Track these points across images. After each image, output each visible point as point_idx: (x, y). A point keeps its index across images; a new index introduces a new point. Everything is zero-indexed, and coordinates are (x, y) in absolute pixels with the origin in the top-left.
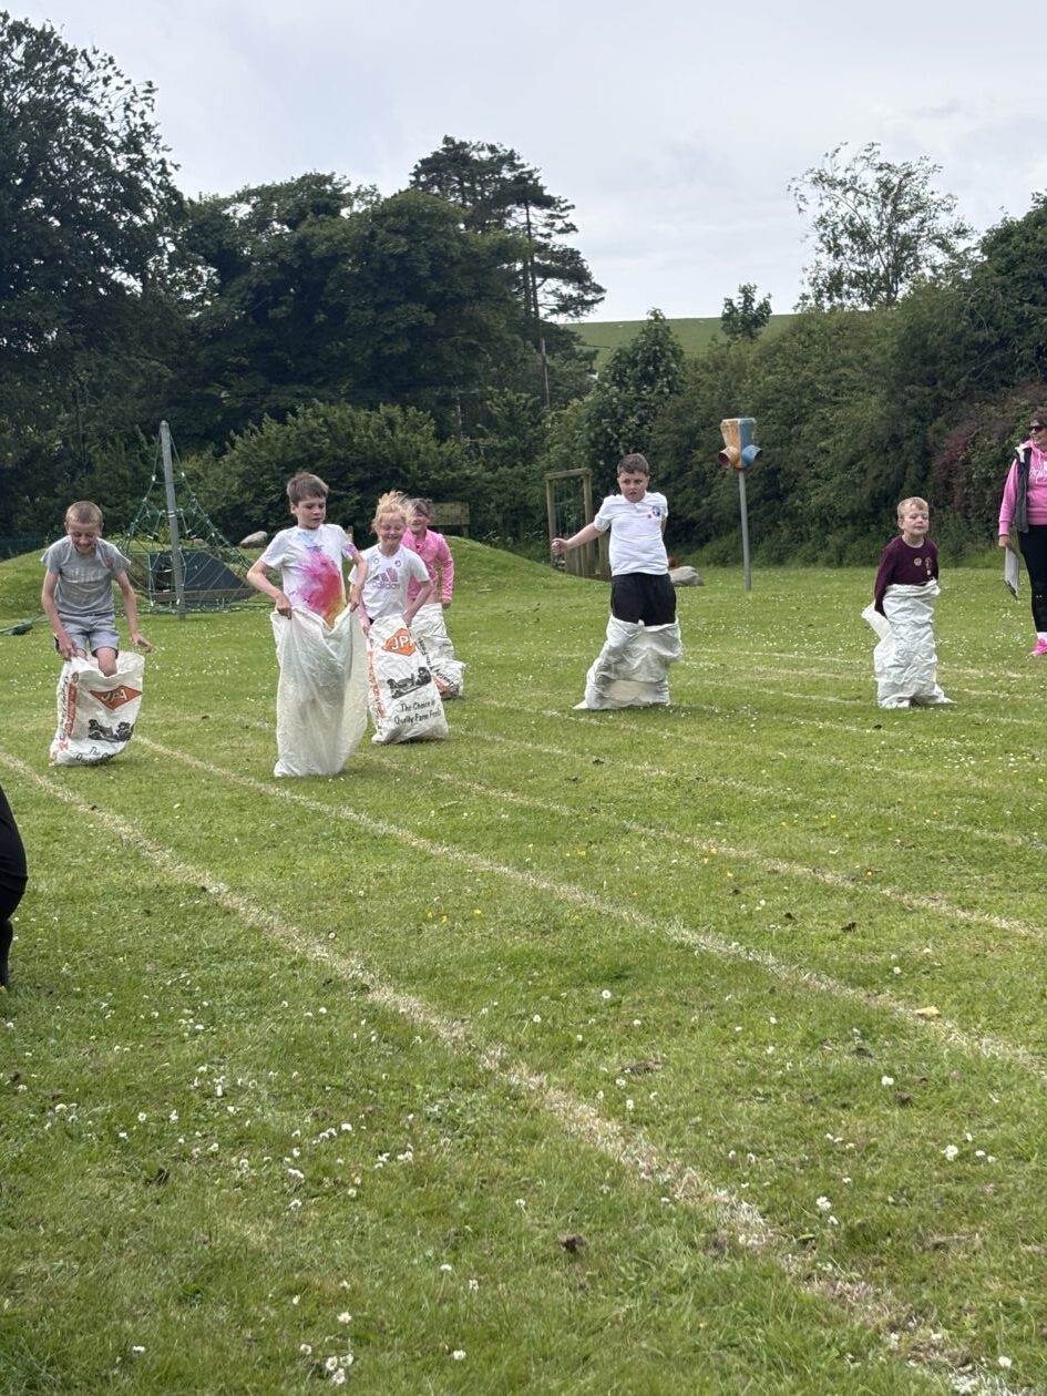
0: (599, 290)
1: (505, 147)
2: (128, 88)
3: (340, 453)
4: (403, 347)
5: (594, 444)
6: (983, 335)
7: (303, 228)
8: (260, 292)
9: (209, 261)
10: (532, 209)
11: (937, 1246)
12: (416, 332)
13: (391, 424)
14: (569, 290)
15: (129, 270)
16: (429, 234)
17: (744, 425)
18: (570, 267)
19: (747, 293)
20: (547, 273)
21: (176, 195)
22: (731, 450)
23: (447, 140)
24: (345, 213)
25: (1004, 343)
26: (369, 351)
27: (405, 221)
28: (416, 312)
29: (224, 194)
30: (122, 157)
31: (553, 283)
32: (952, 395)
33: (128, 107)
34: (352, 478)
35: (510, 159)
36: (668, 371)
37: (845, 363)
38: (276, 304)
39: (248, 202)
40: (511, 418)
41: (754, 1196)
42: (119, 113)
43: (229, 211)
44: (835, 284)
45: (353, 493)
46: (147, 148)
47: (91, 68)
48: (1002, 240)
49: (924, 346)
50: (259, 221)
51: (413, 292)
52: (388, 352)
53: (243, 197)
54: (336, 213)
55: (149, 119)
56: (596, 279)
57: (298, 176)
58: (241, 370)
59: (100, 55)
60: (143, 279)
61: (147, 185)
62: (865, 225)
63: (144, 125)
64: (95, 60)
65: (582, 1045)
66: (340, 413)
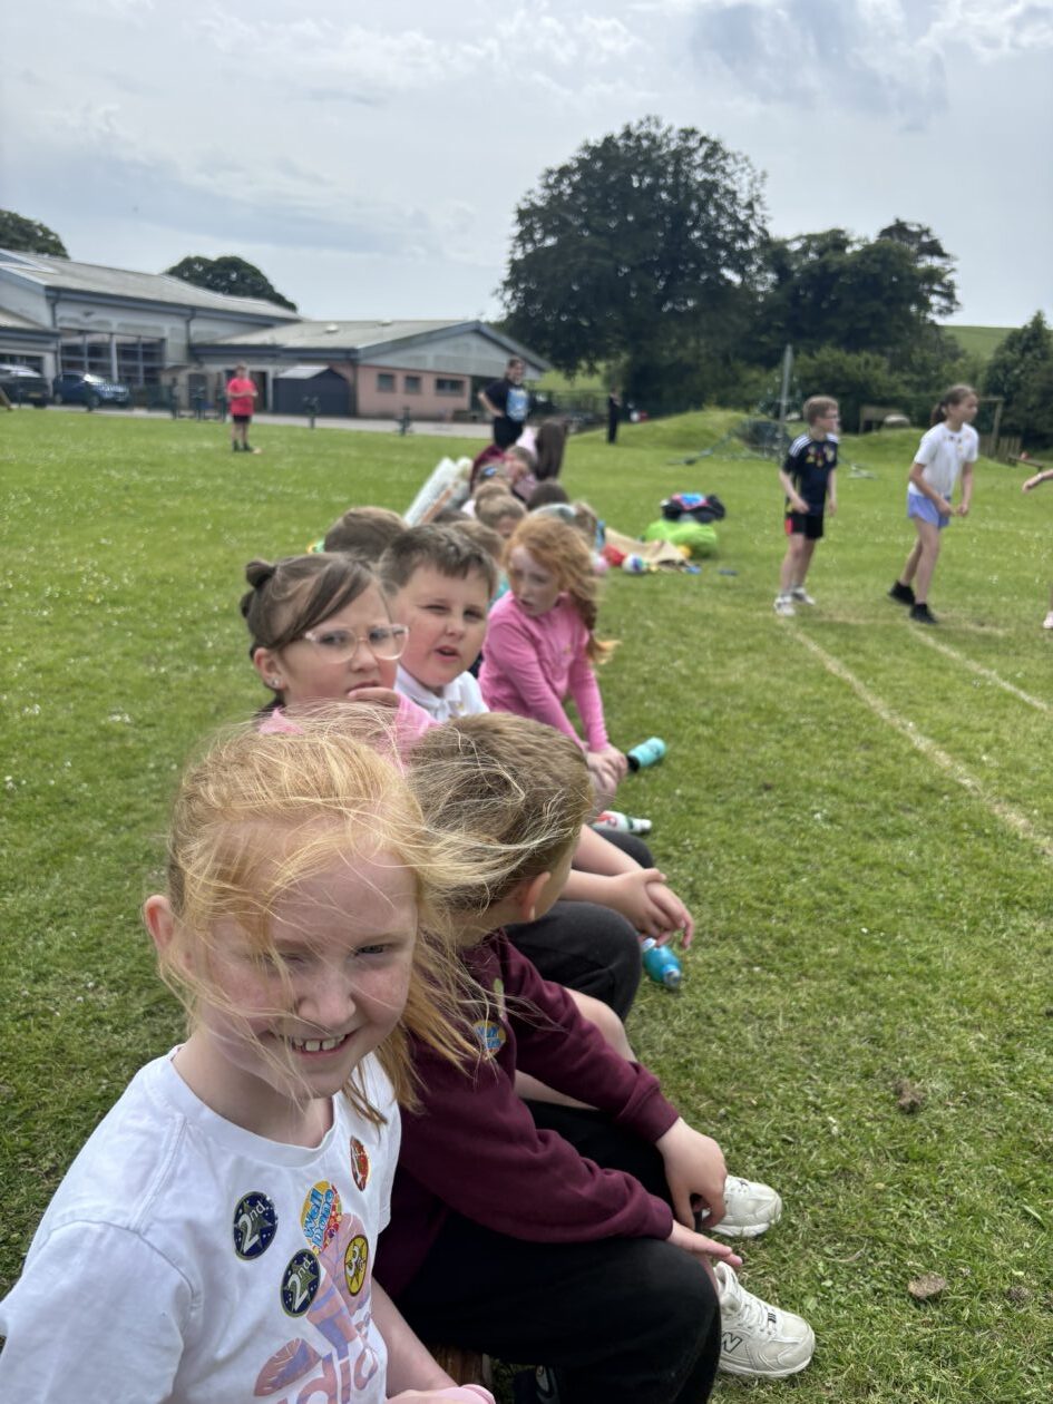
2: (752, 176)
7: (827, 257)
9: (774, 271)
10: (935, 258)
12: (874, 316)
13: (866, 363)
14: (944, 303)
15: (736, 272)
20: (937, 293)
21: (765, 232)
23: (897, 220)
24: (849, 250)
26: (847, 325)
27: (881, 257)
28: (876, 305)
29: (789, 237)
30: (743, 212)
31: (938, 299)
33: (751, 185)
35: (927, 232)
39: (799, 241)
40: (924, 365)
42: (746, 188)
43: (790, 246)
46: (757, 208)
47: (736, 162)
51: (878, 296)
52: (856, 325)
54: (844, 250)
57: (829, 229)
58: (779, 328)
59: (741, 156)
60: (742, 277)
63: (758, 197)
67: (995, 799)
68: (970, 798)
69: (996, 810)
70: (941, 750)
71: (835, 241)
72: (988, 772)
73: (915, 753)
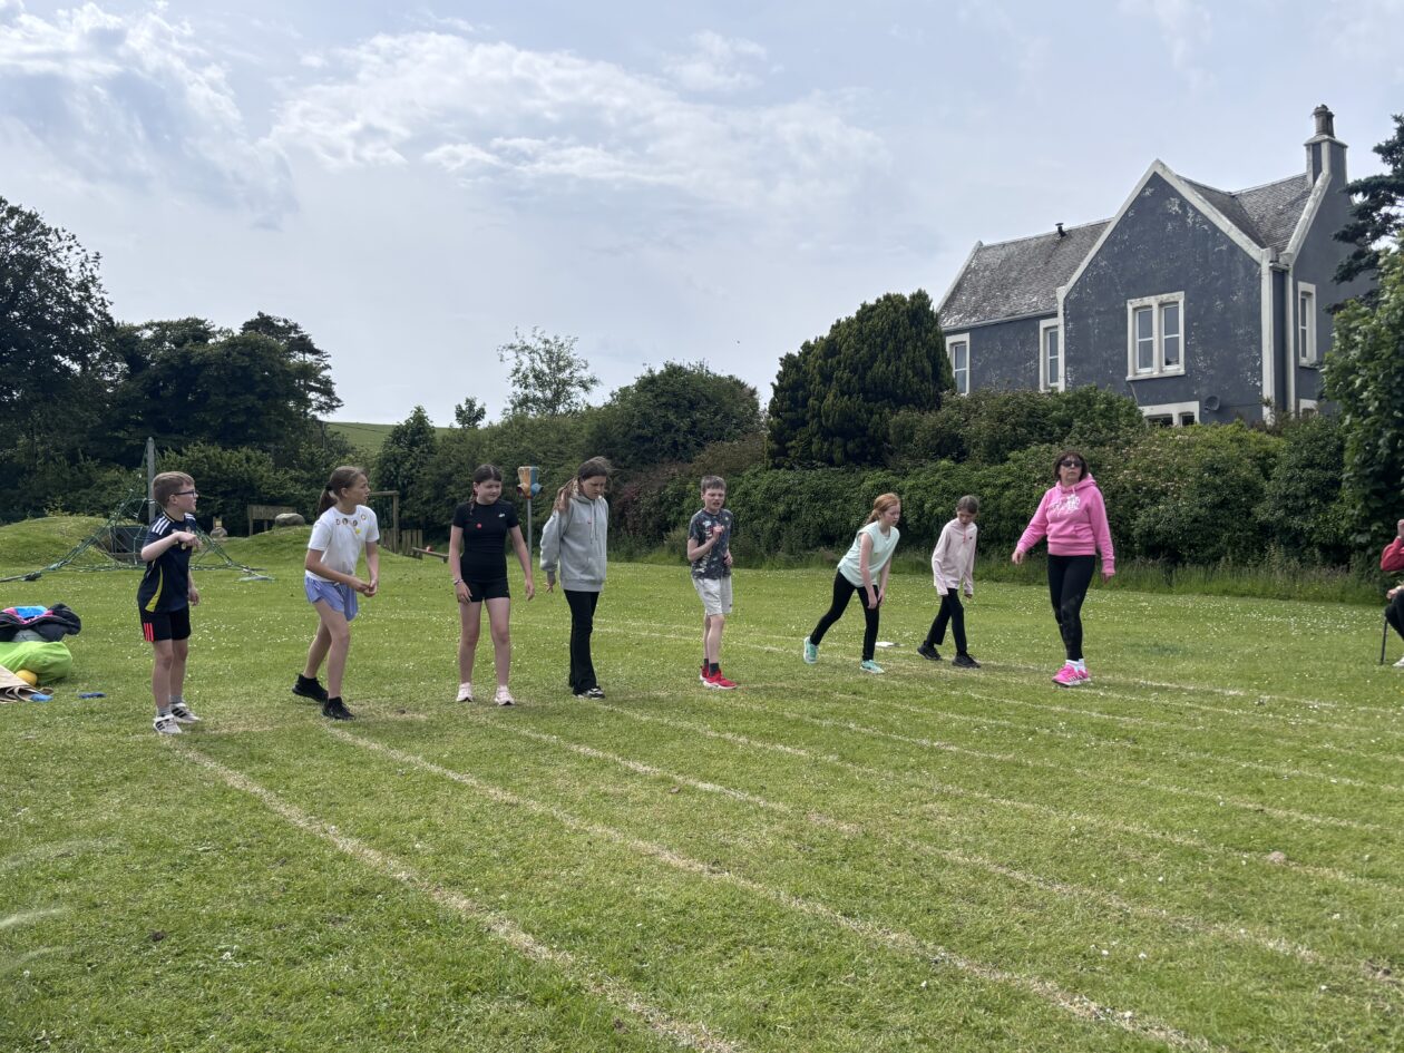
0: (339, 401)
1: (293, 321)
2: (83, 254)
7: (185, 347)
9: (123, 360)
10: (307, 355)
14: (323, 399)
15: (73, 359)
17: (532, 471)
19: (470, 403)
20: (314, 389)
21: (110, 319)
22: (524, 485)
23: (260, 314)
24: (211, 341)
26: (220, 420)
27: (248, 350)
29: (137, 324)
30: (76, 293)
31: (316, 394)
33: (82, 265)
38: (165, 387)
39: (151, 329)
42: (76, 268)
43: (138, 334)
46: (93, 290)
47: (60, 239)
48: (648, 382)
50: (158, 340)
51: (250, 389)
55: (96, 273)
57: (184, 318)
59: (66, 233)
60: (82, 366)
61: (91, 311)
62: (541, 371)
63: (93, 277)
64: (63, 235)
67: (434, 886)
68: (407, 891)
69: (436, 897)
70: (369, 847)
71: (194, 332)
72: (422, 860)
73: (341, 857)
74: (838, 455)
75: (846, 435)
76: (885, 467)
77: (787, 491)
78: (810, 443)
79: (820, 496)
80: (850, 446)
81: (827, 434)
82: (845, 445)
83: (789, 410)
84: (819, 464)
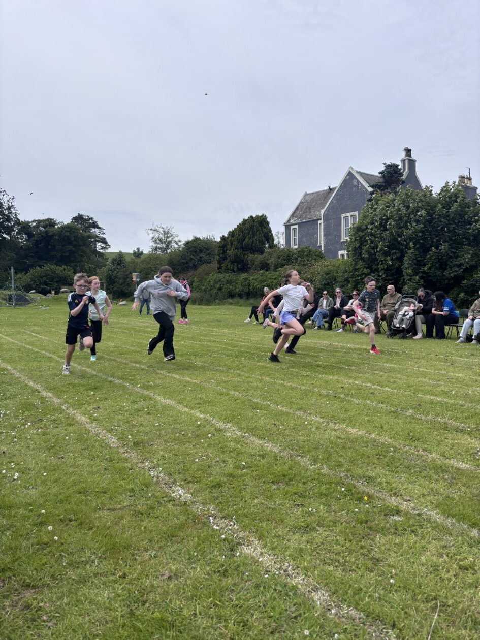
0: (109, 246)
1: (91, 216)
2: (8, 198)
3: (53, 275)
4: (67, 254)
5: (107, 276)
6: (183, 261)
7: (47, 229)
8: (37, 241)
9: (25, 234)
10: (96, 229)
11: (151, 445)
12: (70, 251)
13: (65, 269)
14: (103, 245)
15: (7, 234)
16: (74, 232)
17: (137, 275)
18: (104, 241)
19: (138, 249)
20: (99, 242)
21: (19, 220)
22: (134, 279)
23: (78, 214)
24: (56, 226)
25: (187, 263)
26: (60, 255)
27: (69, 230)
28: (70, 247)
29: (30, 221)
30: (6, 211)
31: (100, 244)
32: (177, 272)
33: (8, 201)
34: (55, 280)
35: (92, 219)
36: (123, 263)
37: (157, 264)
38: (40, 244)
39: (35, 223)
40: (90, 270)
41: (116, 436)
42: (6, 202)
43: (31, 224)
44: (156, 249)
45: (55, 283)
46: (12, 210)
48: (187, 243)
49: (173, 262)
50: (37, 227)
51: (70, 243)
52: (64, 255)
53: (34, 221)
54: (54, 226)
55: (13, 204)
56: (109, 244)
57: (47, 218)
58: (32, 256)
60: (10, 236)
61: (12, 217)
62: (162, 238)
63: (12, 205)
65: (85, 404)
66: (52, 267)
71: (50, 223)
74: (235, 269)
75: (238, 262)
76: (249, 273)
77: (220, 280)
78: (228, 265)
79: (229, 282)
80: (239, 266)
81: (232, 262)
82: (238, 265)
83: (222, 254)
84: (230, 271)
